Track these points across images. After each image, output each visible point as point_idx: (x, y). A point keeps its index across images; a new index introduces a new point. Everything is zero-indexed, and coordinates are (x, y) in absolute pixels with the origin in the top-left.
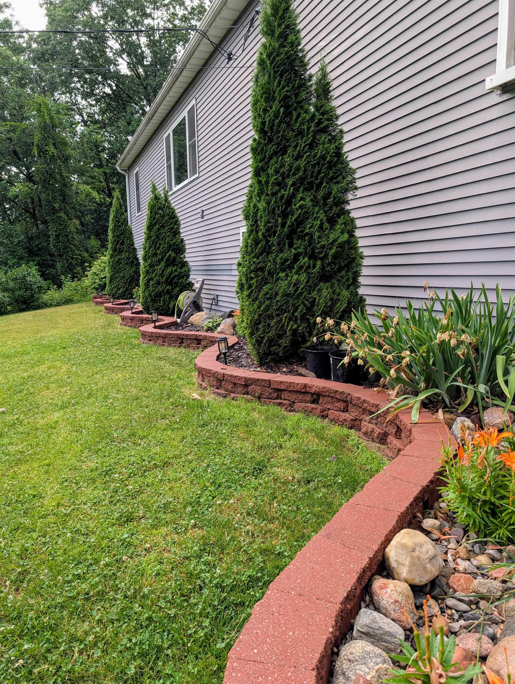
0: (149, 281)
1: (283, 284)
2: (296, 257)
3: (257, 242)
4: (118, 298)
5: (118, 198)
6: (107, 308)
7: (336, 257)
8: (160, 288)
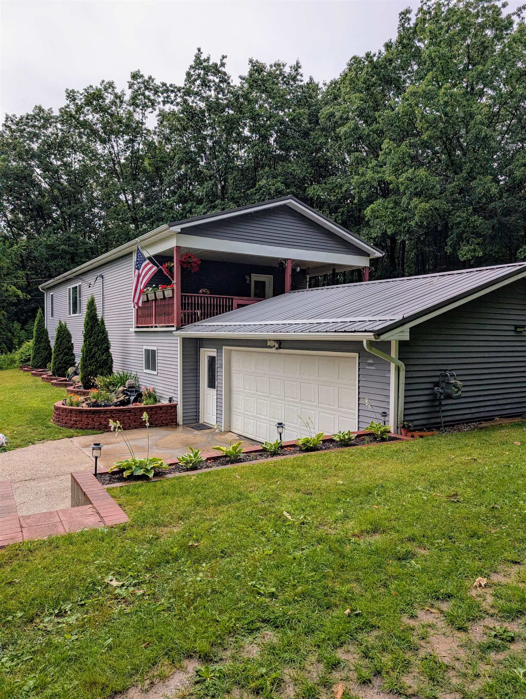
0: (55, 362)
1: (89, 369)
2: (93, 362)
3: (84, 358)
4: (38, 368)
5: (40, 313)
6: (32, 374)
7: (103, 362)
8: (60, 365)
